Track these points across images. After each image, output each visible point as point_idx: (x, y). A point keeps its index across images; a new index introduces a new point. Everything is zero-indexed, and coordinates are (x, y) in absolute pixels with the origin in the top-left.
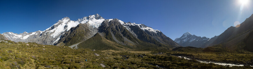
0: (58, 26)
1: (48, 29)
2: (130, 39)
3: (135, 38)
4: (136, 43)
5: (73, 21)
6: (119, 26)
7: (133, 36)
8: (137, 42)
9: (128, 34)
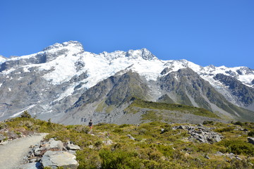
0: (58, 58)
1: (28, 57)
2: (223, 107)
3: (231, 106)
4: (234, 114)
5: (92, 55)
6: (197, 80)
7: (227, 102)
8: (236, 113)
9: (218, 97)
